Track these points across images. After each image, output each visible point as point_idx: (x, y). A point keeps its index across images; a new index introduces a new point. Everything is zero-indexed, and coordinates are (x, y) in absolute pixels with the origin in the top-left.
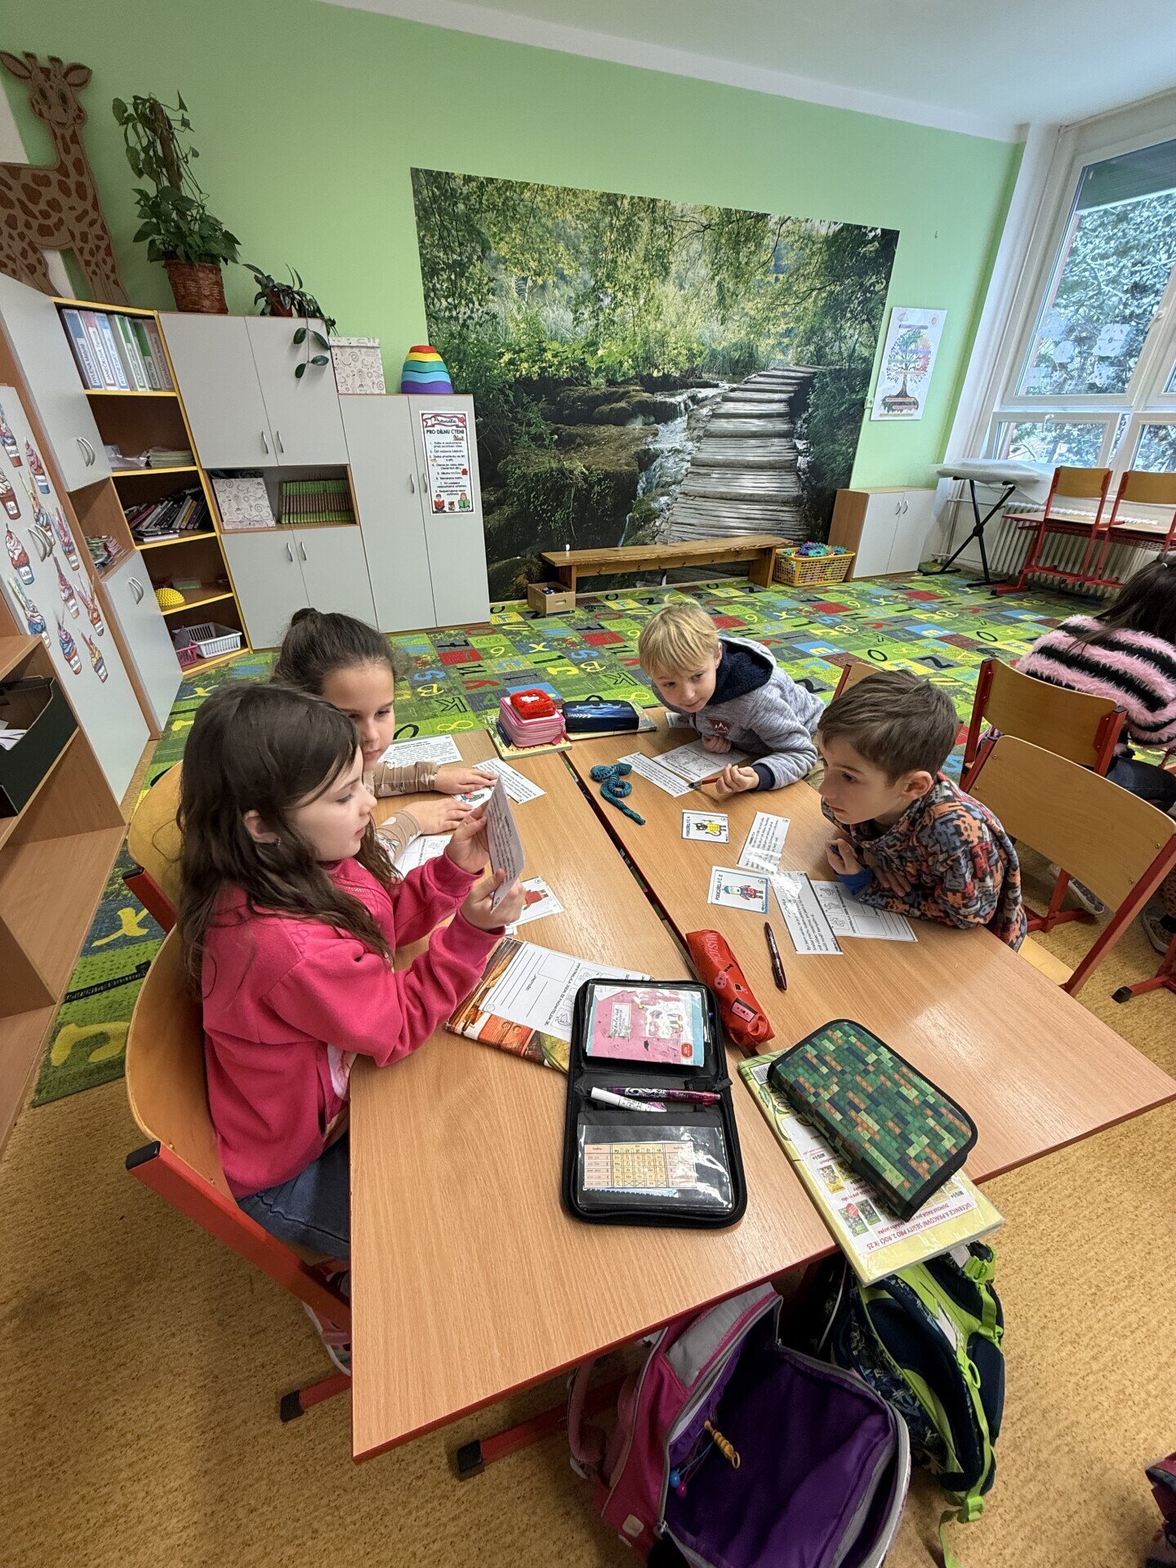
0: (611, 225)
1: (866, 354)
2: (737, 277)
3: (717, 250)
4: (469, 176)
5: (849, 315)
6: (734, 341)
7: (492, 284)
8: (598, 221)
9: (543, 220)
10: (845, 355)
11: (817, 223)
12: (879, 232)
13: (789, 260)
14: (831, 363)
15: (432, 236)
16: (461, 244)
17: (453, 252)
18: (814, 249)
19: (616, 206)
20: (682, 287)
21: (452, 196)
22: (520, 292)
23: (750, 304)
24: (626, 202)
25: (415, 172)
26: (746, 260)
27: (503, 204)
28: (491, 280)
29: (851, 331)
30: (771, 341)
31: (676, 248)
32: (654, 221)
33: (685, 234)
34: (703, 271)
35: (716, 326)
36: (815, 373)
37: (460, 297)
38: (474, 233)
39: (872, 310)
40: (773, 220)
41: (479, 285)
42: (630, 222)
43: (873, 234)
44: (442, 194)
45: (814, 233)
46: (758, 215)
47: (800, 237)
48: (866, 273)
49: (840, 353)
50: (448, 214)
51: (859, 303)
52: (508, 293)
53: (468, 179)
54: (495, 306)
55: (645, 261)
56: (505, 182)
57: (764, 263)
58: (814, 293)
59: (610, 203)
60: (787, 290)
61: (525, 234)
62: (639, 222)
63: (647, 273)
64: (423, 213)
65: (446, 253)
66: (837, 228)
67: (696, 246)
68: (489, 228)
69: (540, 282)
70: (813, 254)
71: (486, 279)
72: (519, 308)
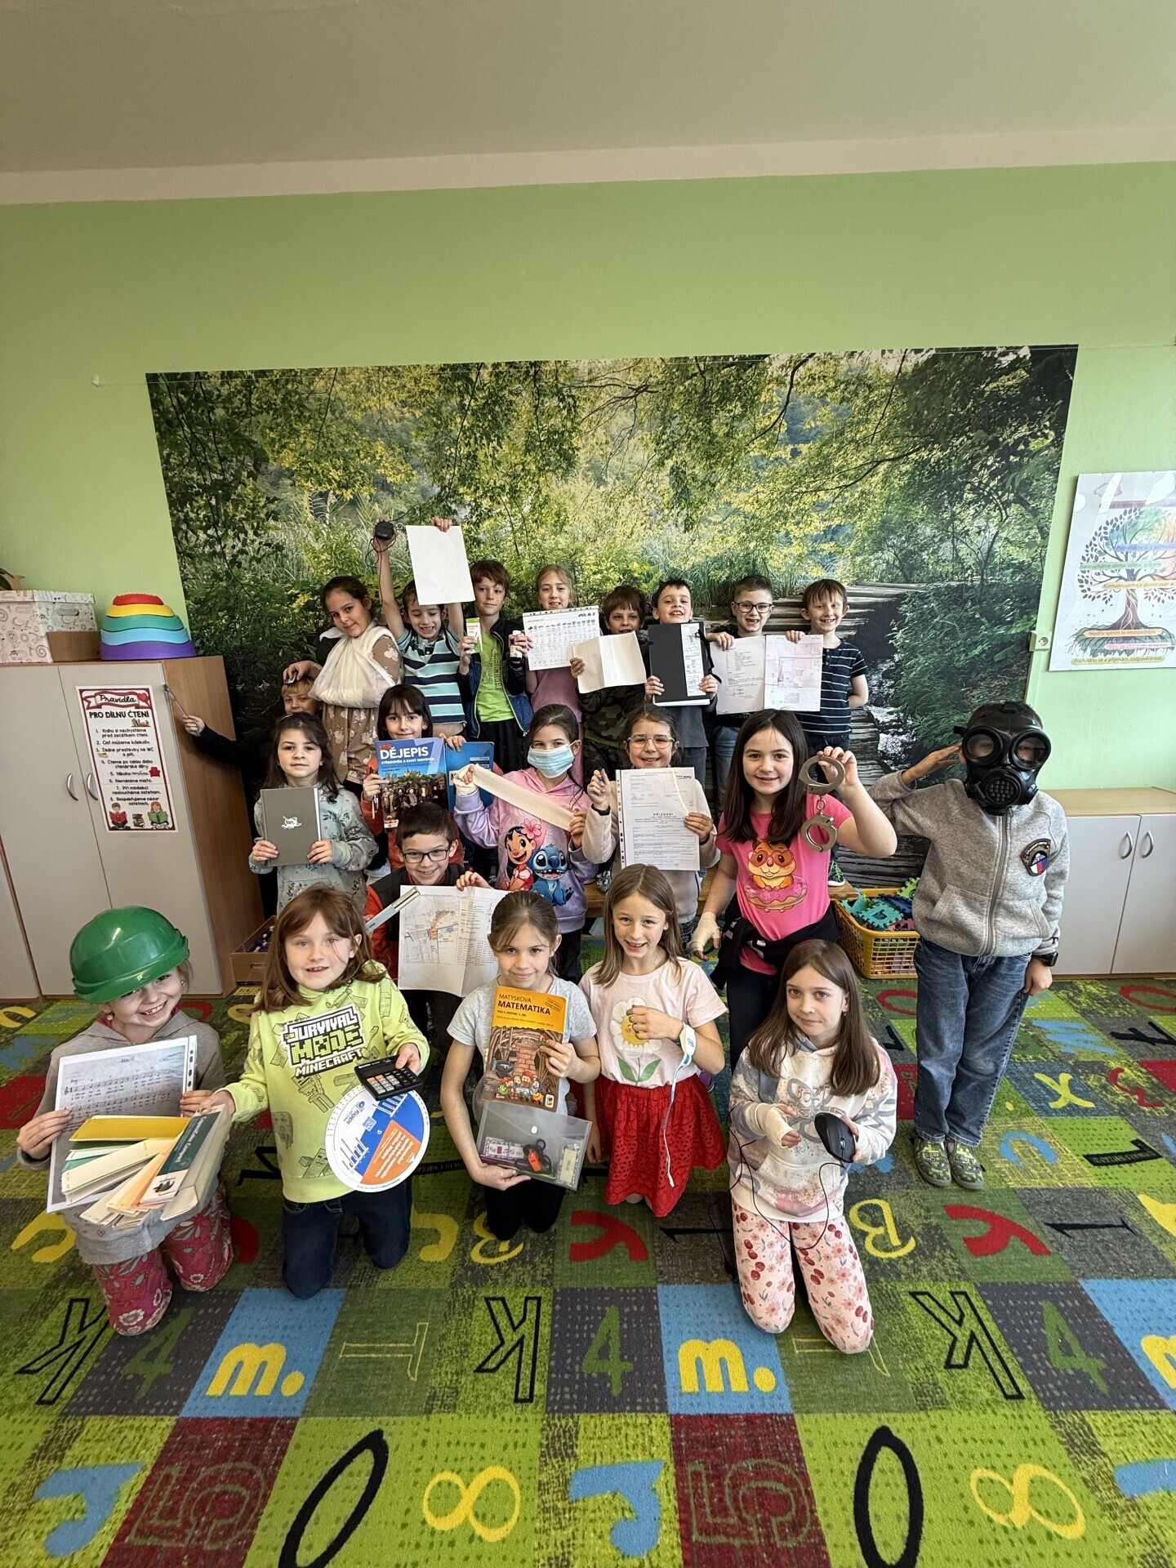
0: (462, 406)
1: (1022, 556)
2: (709, 457)
3: (665, 421)
4: (230, 373)
5: (968, 496)
6: (713, 554)
7: (272, 507)
8: (440, 405)
9: (348, 414)
10: (970, 561)
11: (875, 355)
12: (1025, 352)
13: (821, 419)
14: (941, 578)
15: (181, 454)
16: (222, 460)
17: (211, 469)
18: (873, 396)
19: (469, 380)
20: (600, 481)
21: (208, 401)
22: (318, 512)
23: (742, 496)
24: (485, 374)
25: (152, 379)
26: (725, 429)
27: (283, 401)
28: (270, 501)
29: (981, 522)
30: (795, 549)
31: (584, 427)
32: (540, 393)
33: (599, 403)
34: (640, 453)
35: (675, 535)
36: (902, 597)
37: (226, 526)
38: (241, 442)
39: (1026, 483)
40: (776, 364)
41: (253, 509)
42: (494, 398)
43: (1011, 357)
44: (191, 399)
45: (870, 372)
46: (742, 358)
47: (838, 382)
48: (1003, 423)
49: (957, 559)
50: (202, 424)
51: (993, 476)
52: (297, 515)
53: (228, 376)
54: (279, 533)
55: (527, 451)
56: (284, 372)
57: (765, 431)
58: (882, 468)
59: (457, 377)
60: (823, 466)
61: (320, 435)
62: (511, 398)
63: (533, 467)
64: (165, 426)
65: (201, 472)
66: (922, 358)
67: (624, 419)
68: (263, 435)
69: (348, 495)
70: (872, 405)
71: (263, 501)
72: (317, 535)
